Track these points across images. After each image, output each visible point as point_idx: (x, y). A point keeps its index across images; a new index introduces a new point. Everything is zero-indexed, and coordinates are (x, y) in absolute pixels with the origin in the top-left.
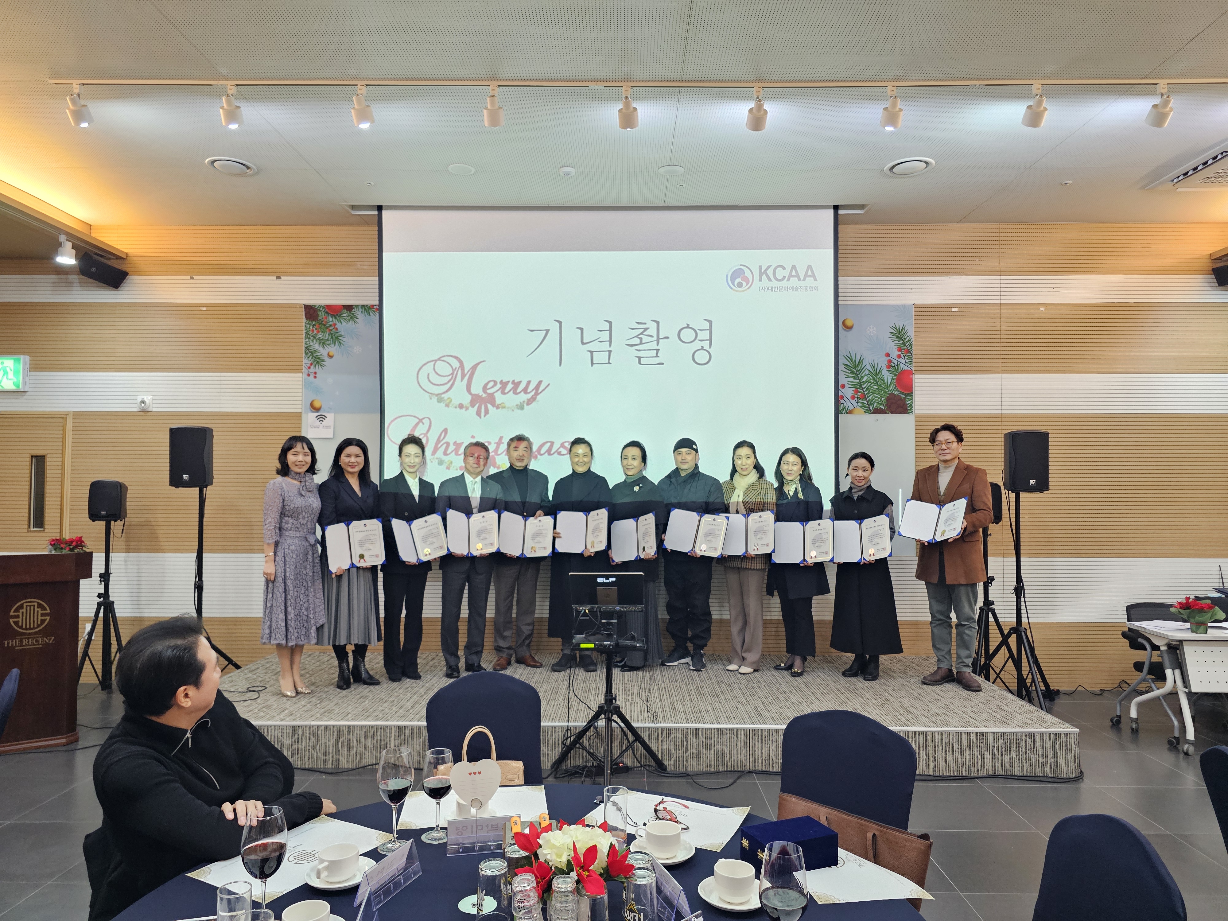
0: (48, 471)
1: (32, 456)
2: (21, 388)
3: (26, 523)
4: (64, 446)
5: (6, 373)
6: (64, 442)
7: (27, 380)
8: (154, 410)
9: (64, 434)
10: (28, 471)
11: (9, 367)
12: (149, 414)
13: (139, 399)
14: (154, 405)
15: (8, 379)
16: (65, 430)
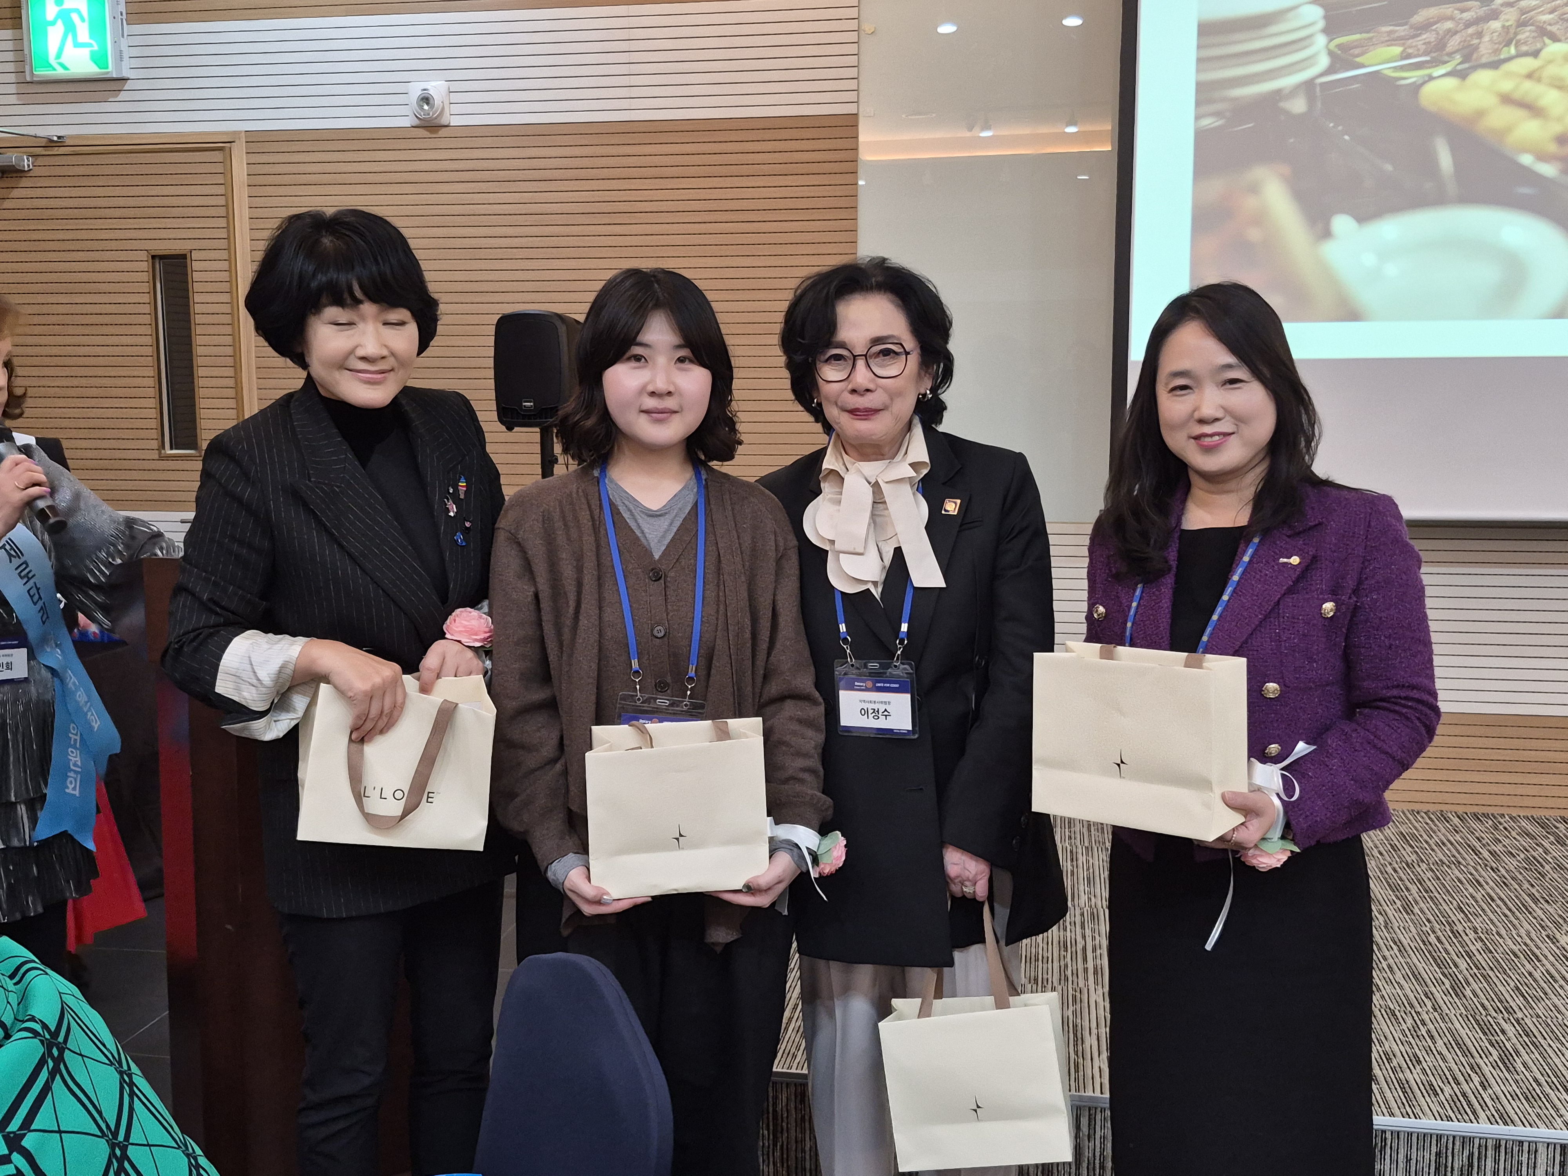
0: (198, 298)
1: (153, 257)
2: (111, 70)
3: (155, 434)
4: (230, 228)
5: (70, 28)
6: (229, 217)
7: (124, 48)
8: (455, 121)
9: (229, 196)
10: (146, 298)
11: (77, 11)
12: (443, 132)
13: (415, 91)
14: (455, 109)
15: (77, 45)
16: (229, 185)
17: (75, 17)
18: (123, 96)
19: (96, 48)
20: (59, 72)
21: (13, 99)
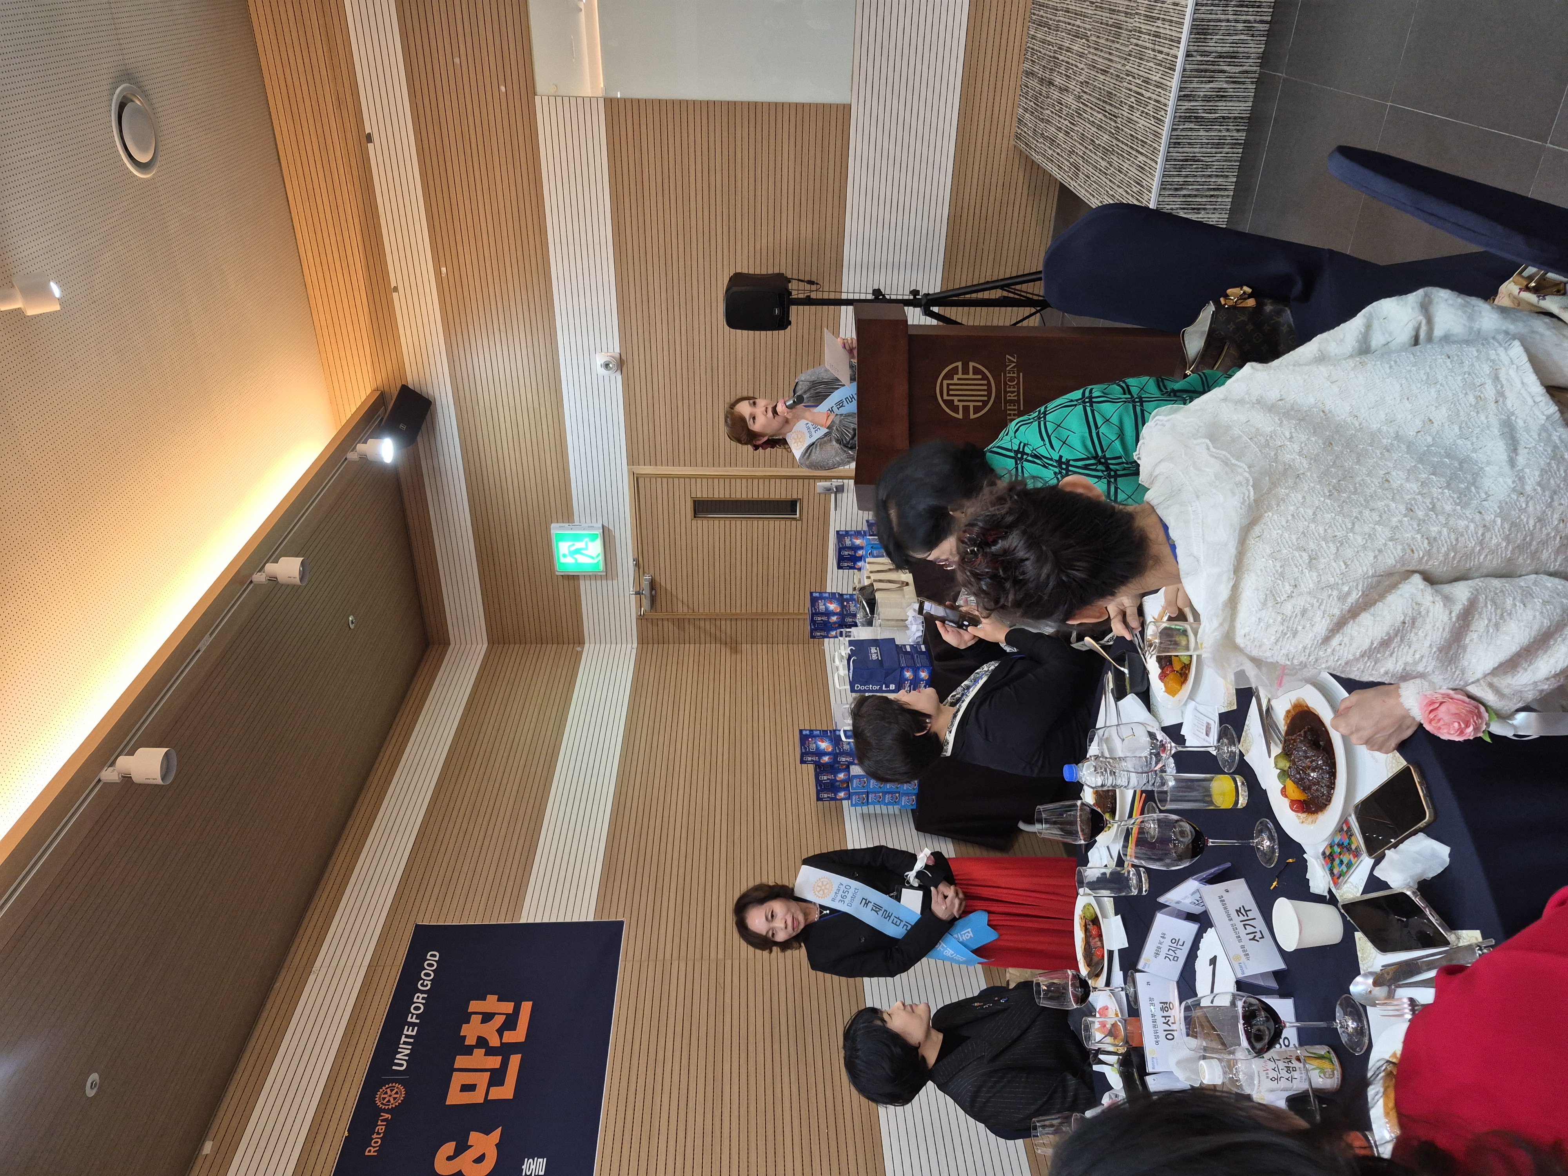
0: (716, 496)
1: (695, 517)
2: (598, 532)
3: (788, 522)
4: (679, 477)
5: (578, 551)
6: (673, 477)
7: (587, 525)
8: (617, 350)
9: (662, 476)
10: (716, 522)
11: (570, 546)
12: (624, 357)
13: (602, 371)
14: (611, 350)
15: (586, 549)
16: (657, 476)
17: (572, 549)
18: (611, 528)
19: (587, 539)
20: (601, 558)
21: (615, 582)
